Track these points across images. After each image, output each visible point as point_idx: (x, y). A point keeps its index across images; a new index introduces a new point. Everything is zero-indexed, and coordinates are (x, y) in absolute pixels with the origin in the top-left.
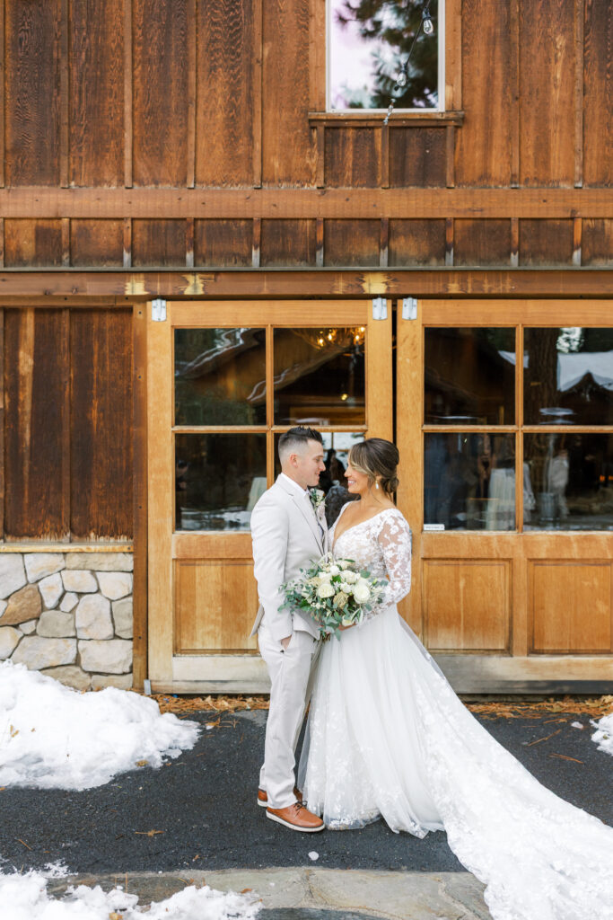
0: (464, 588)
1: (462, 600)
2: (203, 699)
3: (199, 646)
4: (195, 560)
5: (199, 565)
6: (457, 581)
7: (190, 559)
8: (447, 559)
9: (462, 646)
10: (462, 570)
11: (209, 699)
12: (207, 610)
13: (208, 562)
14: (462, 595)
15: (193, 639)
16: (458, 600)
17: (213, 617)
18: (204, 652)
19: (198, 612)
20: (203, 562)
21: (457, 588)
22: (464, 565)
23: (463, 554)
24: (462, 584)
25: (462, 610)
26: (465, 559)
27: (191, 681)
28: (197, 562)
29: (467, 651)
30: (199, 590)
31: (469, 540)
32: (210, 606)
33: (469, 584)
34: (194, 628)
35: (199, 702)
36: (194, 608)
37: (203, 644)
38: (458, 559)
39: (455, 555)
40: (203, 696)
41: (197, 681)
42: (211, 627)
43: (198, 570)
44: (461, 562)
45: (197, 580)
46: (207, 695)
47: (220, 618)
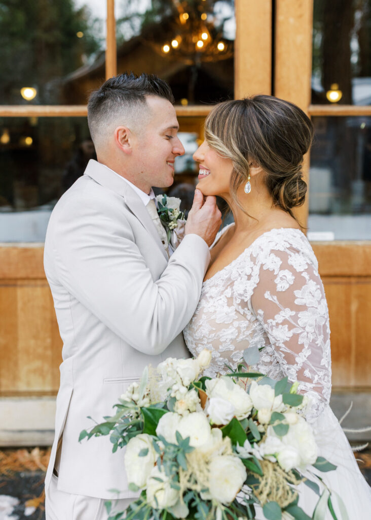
0: (358, 312)
1: (353, 327)
2: (30, 452)
3: (22, 387)
4: (16, 279)
5: (22, 286)
6: (348, 303)
7: (10, 279)
8: (335, 276)
9: (353, 383)
10: (355, 290)
11: (36, 452)
12: (32, 342)
13: (33, 282)
14: (353, 321)
15: (15, 378)
16: (348, 326)
17: (40, 350)
18: (29, 394)
19: (21, 344)
20: (26, 282)
21: (348, 312)
22: (358, 283)
23: (357, 269)
24: (354, 307)
25: (353, 338)
26: (359, 276)
27: (13, 431)
28: (19, 283)
29: (358, 390)
30: (21, 317)
31: (364, 252)
32: (35, 337)
33: (362, 308)
34: (16, 364)
35: (23, 456)
36: (15, 339)
37: (28, 384)
38: (349, 276)
39: (346, 270)
40: (30, 449)
41: (21, 431)
42: (37, 364)
43: (20, 292)
44: (353, 280)
45: (20, 305)
46: (33, 447)
47: (49, 353)
